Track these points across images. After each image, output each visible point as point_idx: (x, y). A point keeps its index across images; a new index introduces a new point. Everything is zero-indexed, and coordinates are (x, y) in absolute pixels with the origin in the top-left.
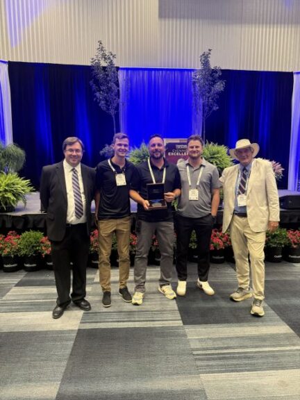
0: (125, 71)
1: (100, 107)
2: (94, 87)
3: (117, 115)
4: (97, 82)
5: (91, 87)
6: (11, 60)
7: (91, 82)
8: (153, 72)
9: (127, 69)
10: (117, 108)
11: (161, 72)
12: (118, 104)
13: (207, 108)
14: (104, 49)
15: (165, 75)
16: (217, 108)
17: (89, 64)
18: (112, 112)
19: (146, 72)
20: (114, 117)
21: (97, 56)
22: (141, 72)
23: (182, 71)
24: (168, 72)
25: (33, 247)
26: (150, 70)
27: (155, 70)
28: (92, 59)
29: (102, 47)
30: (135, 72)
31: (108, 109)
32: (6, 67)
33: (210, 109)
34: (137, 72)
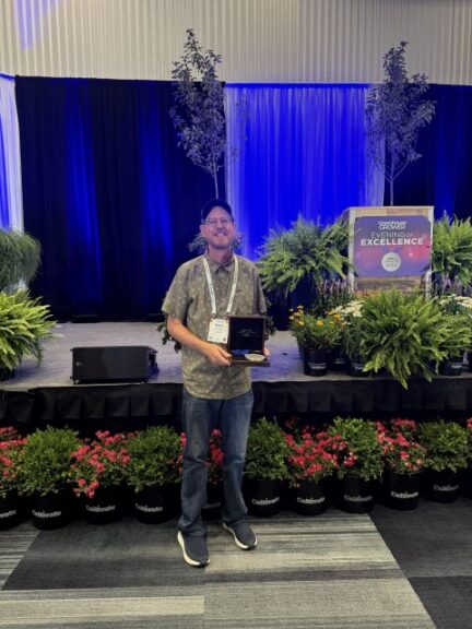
0: (236, 90)
1: (189, 159)
2: (179, 121)
3: (222, 174)
4: (183, 110)
5: (171, 122)
6: (20, 74)
7: (172, 112)
8: (290, 90)
9: (240, 86)
10: (221, 161)
11: (304, 90)
12: (223, 154)
13: (395, 158)
14: (197, 45)
15: (313, 98)
16: (419, 156)
17: (168, 77)
18: (213, 168)
19: (276, 91)
20: (215, 177)
21: (185, 59)
22: (267, 92)
23: (345, 87)
24: (319, 90)
25: (53, 472)
26: (283, 87)
27: (293, 86)
28: (176, 64)
29: (194, 42)
30: (256, 91)
31: (204, 163)
32: (11, 86)
33: (403, 159)
34: (261, 91)
